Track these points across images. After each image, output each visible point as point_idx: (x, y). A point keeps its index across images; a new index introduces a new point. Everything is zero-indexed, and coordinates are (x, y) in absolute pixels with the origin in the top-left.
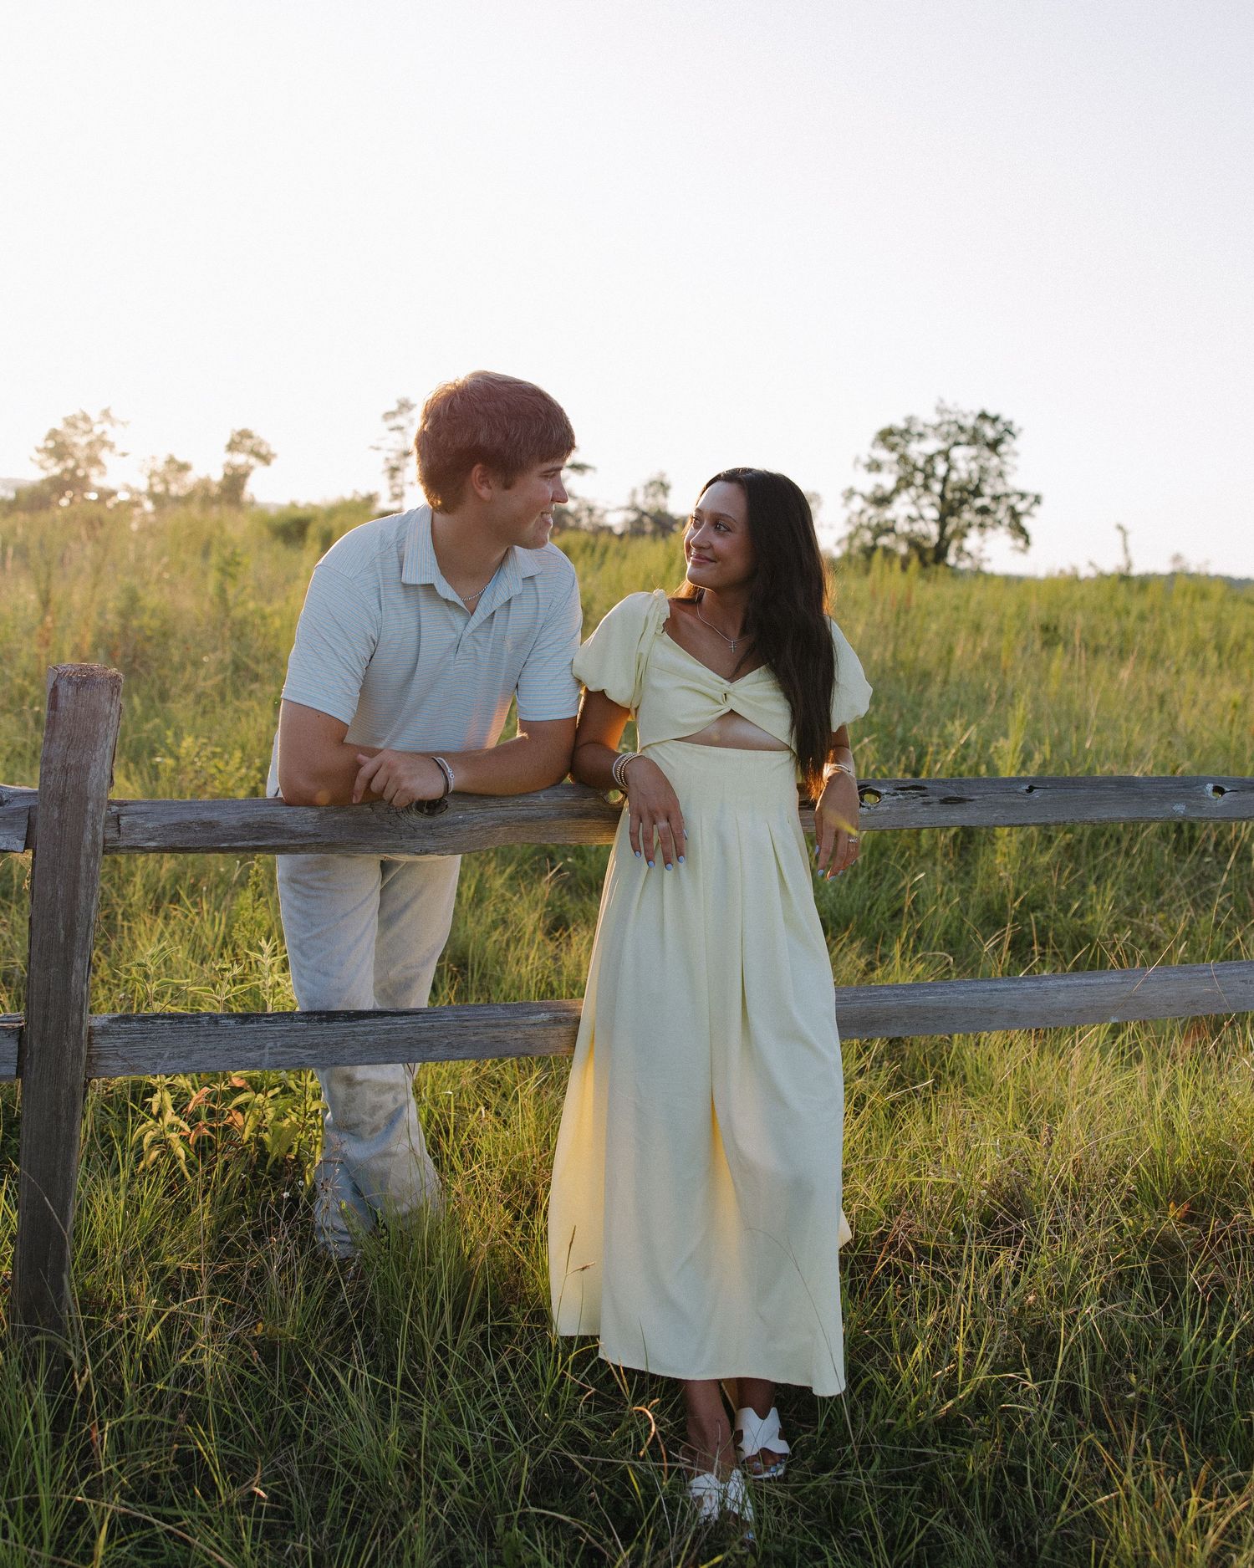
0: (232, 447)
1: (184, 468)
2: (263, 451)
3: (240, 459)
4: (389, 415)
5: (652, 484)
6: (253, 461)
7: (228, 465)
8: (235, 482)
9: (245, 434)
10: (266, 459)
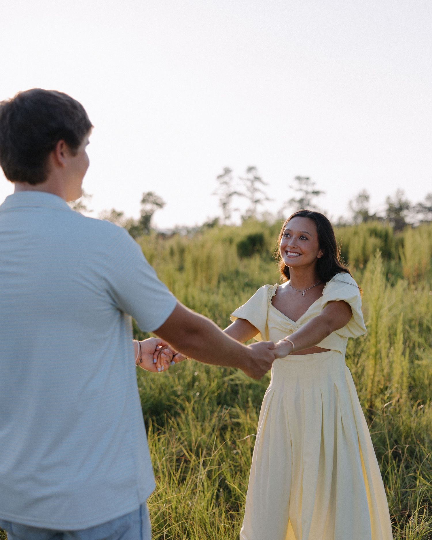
0: (144, 201)
1: (120, 215)
2: (158, 201)
3: (148, 207)
4: (220, 177)
5: (360, 196)
6: (155, 207)
7: (142, 211)
8: (146, 219)
9: (150, 194)
10: (160, 205)
